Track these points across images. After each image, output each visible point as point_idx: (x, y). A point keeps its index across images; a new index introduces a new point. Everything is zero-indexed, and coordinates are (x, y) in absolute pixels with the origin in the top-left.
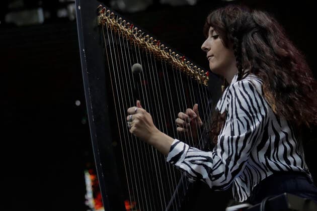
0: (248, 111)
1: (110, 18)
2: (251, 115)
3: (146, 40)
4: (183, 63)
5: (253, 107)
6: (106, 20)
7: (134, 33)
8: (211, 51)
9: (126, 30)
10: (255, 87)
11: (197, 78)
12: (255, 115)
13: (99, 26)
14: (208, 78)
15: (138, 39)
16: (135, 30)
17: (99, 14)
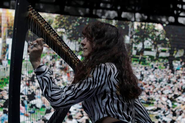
0: (95, 78)
1: (34, 14)
2: (95, 81)
3: (50, 32)
4: (67, 50)
5: (99, 78)
6: (31, 15)
7: (45, 26)
8: (86, 46)
9: (41, 23)
10: (107, 70)
11: (72, 61)
12: (97, 82)
13: (27, 17)
14: (78, 62)
15: (46, 30)
16: (45, 25)
17: (28, 11)
